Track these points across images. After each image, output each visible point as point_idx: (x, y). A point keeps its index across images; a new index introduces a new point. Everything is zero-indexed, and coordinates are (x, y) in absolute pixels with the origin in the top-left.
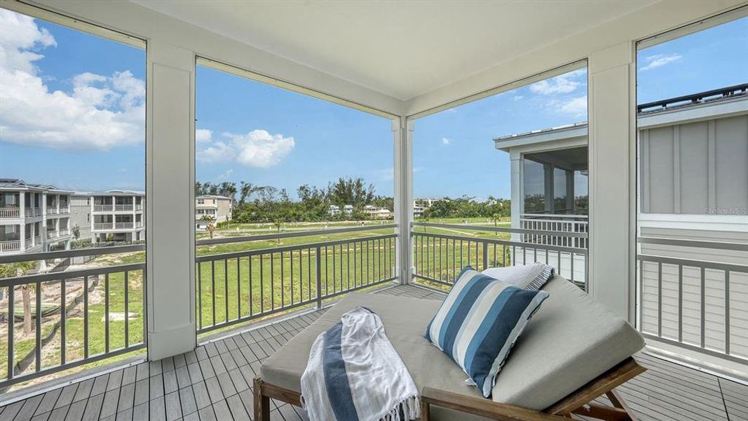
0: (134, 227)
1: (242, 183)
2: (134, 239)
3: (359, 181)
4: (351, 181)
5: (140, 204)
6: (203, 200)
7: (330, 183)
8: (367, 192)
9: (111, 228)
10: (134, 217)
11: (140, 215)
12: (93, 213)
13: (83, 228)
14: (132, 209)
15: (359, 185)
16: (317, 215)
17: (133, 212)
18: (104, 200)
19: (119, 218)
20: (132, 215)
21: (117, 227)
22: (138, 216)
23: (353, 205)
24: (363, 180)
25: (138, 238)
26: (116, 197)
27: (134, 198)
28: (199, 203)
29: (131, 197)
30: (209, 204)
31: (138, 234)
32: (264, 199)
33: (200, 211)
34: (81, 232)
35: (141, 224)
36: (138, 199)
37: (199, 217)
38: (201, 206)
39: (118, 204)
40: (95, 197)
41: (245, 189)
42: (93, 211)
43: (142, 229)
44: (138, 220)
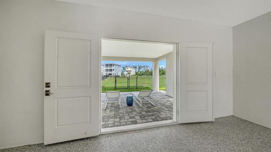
1: (139, 65)
2: (113, 75)
17: (113, 68)
18: (107, 65)
19: (110, 70)
21: (109, 72)
26: (109, 64)
29: (112, 64)
30: (129, 69)
31: (113, 74)
32: (145, 70)
33: (127, 71)
34: (103, 74)
35: (114, 72)
36: (114, 65)
37: (127, 73)
38: (127, 70)
39: (110, 66)
40: (105, 64)
41: (139, 67)
42: (105, 68)
43: (114, 73)
44: (114, 70)
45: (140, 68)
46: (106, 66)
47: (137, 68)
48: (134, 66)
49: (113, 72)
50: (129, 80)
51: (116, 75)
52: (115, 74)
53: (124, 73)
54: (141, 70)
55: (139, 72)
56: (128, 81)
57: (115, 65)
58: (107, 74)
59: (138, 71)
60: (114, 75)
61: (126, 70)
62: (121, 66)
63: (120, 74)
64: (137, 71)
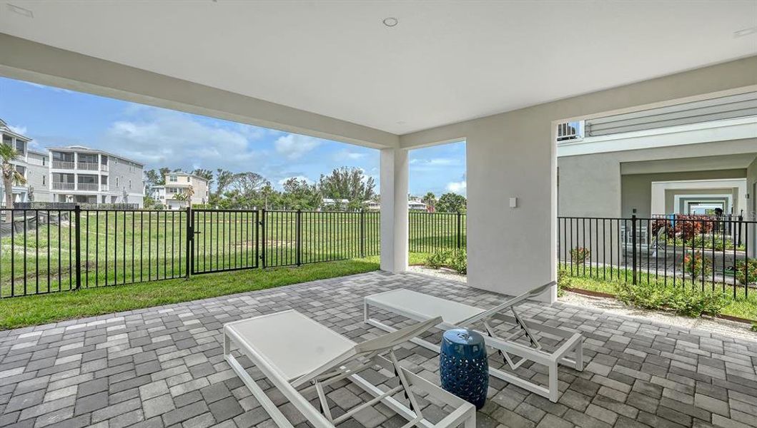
0: (100, 189)
1: (219, 171)
2: (99, 201)
3: (356, 174)
4: (347, 174)
5: (106, 164)
6: (176, 177)
7: (322, 176)
8: (366, 187)
9: (72, 188)
10: (100, 178)
11: (107, 177)
12: (51, 170)
13: (38, 192)
14: (97, 169)
15: (356, 179)
16: (308, 204)
17: (99, 172)
18: (64, 157)
19: (82, 178)
20: (97, 175)
21: (79, 188)
22: (104, 178)
23: (350, 199)
24: (360, 173)
25: (104, 201)
26: (79, 154)
27: (100, 156)
28: (171, 180)
29: (95, 155)
30: (182, 182)
31: (104, 197)
32: (246, 188)
33: (171, 190)
34: (35, 195)
35: (107, 187)
36: (105, 158)
37: (171, 196)
38: (173, 183)
39: (80, 161)
40: (54, 152)
41: (223, 178)
42: (51, 169)
43: (109, 194)
44: (104, 182)
45: (223, 180)
46: (54, 159)
47: (215, 179)
48: (198, 172)
49: (100, 191)
50: (263, 224)
51: (117, 202)
52: (114, 198)
53: (156, 194)
54: (230, 188)
55: (222, 196)
56: (260, 230)
57: (113, 158)
58: (63, 197)
59: (219, 192)
60: (108, 201)
61: (169, 183)
62: (140, 166)
63: (136, 199)
64: (214, 190)
